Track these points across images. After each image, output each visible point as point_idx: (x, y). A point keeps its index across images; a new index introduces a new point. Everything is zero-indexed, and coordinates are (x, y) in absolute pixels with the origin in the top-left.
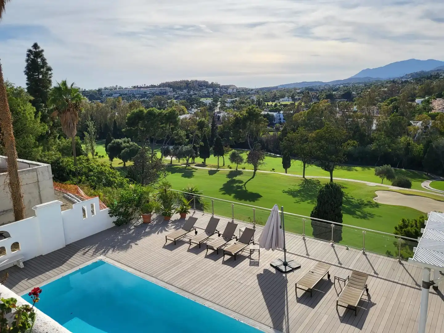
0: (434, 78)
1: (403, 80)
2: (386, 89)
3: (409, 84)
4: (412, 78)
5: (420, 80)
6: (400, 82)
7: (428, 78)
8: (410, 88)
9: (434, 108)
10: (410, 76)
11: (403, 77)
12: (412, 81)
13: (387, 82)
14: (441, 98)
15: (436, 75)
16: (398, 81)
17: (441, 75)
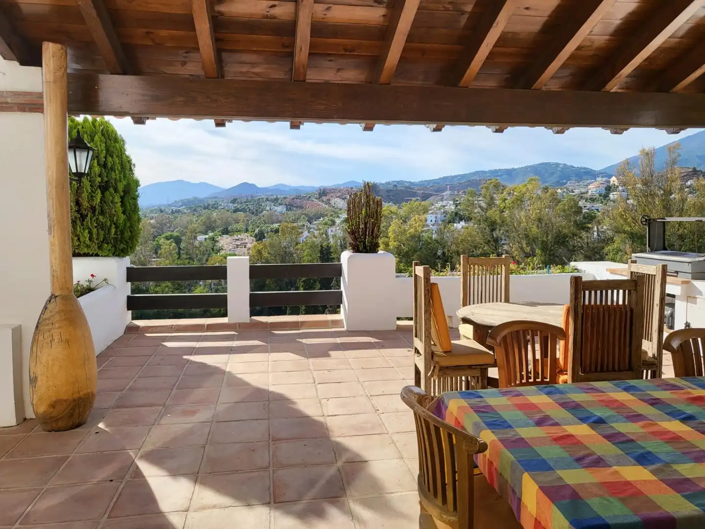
0: (213, 208)
1: (174, 209)
2: (152, 221)
3: (183, 215)
4: (184, 207)
5: (195, 210)
6: (170, 212)
7: (206, 208)
8: (186, 220)
9: (224, 248)
10: (180, 204)
11: (171, 204)
12: (185, 211)
13: (152, 211)
14: (228, 234)
15: (214, 204)
16: (167, 210)
17: (221, 205)
